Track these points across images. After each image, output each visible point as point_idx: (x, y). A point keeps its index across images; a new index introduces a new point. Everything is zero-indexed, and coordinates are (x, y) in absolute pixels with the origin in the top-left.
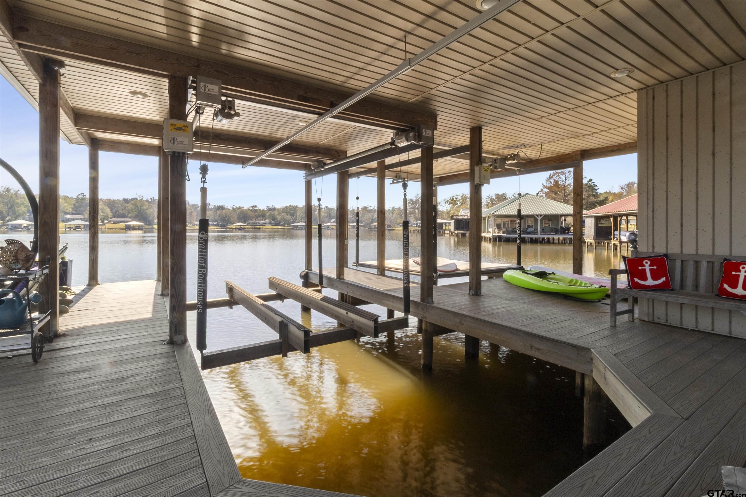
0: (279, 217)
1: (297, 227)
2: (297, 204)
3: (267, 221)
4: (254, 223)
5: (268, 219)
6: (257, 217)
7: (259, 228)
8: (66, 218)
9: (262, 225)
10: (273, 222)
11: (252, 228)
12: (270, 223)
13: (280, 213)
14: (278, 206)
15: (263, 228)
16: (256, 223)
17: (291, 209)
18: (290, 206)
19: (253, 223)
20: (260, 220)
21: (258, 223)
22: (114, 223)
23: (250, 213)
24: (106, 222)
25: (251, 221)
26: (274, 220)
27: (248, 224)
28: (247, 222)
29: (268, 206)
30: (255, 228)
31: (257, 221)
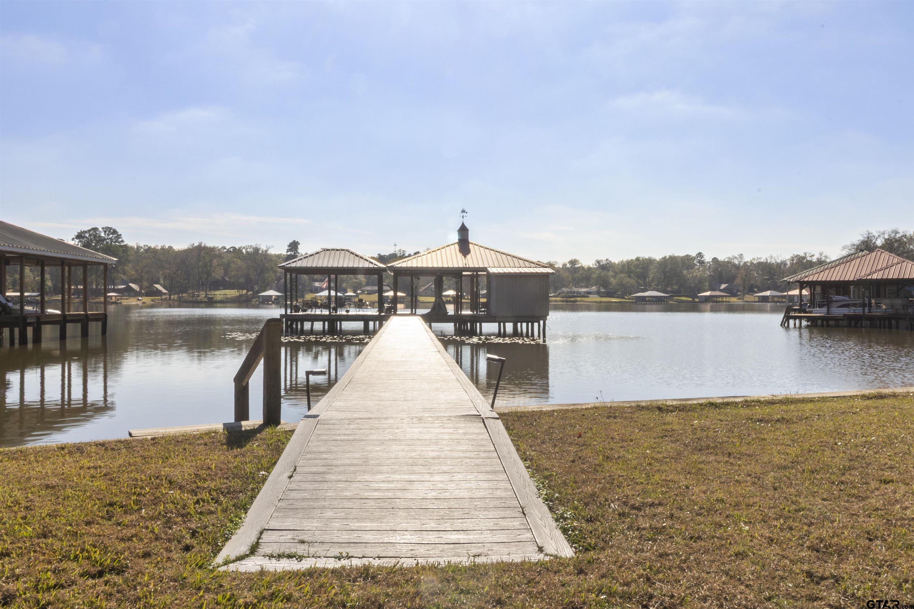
0: (613, 281)
1: (643, 298)
2: (650, 256)
3: (594, 288)
4: (571, 292)
5: (595, 285)
6: (577, 282)
7: (575, 301)
8: (315, 286)
9: (582, 297)
10: (603, 290)
11: (563, 301)
12: (598, 293)
13: (616, 273)
14: (616, 259)
15: (581, 301)
16: (574, 292)
17: (637, 266)
18: (638, 259)
19: (568, 292)
20: (582, 287)
21: (577, 292)
22: (368, 294)
23: (566, 274)
24: (359, 292)
25: (564, 289)
26: (604, 288)
27: (559, 294)
28: (559, 291)
29: (599, 259)
30: (567, 301)
31: (575, 289)
